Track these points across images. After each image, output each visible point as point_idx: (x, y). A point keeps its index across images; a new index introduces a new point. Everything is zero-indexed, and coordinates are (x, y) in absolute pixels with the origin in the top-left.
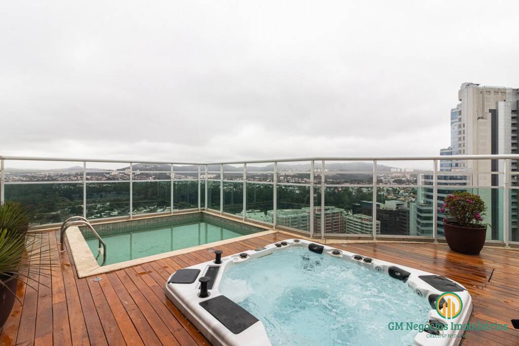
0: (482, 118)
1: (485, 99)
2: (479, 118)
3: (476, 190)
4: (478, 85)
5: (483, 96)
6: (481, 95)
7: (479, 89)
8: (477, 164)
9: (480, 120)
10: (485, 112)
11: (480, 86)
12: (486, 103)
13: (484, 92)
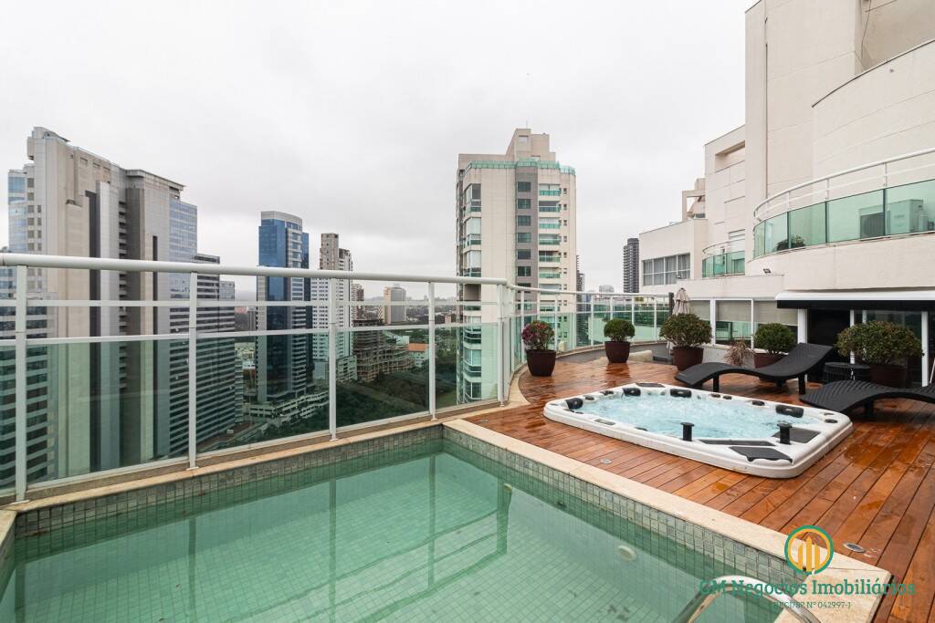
0: (74, 203)
1: (79, 171)
2: (68, 202)
3: (64, 311)
4: (66, 141)
5: (75, 164)
6: (72, 161)
7: (68, 148)
8: (67, 274)
9: (70, 205)
10: (80, 193)
11: (68, 143)
12: (80, 178)
13: (77, 158)
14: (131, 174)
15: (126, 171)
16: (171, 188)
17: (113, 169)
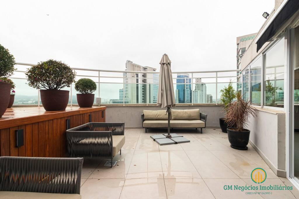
1: (134, 69)
2: (132, 77)
4: (132, 62)
6: (133, 67)
7: (132, 64)
13: (134, 66)
14: (145, 68)
15: (144, 67)
16: (154, 70)
17: (141, 67)
